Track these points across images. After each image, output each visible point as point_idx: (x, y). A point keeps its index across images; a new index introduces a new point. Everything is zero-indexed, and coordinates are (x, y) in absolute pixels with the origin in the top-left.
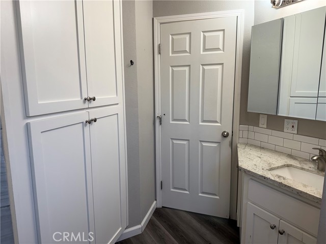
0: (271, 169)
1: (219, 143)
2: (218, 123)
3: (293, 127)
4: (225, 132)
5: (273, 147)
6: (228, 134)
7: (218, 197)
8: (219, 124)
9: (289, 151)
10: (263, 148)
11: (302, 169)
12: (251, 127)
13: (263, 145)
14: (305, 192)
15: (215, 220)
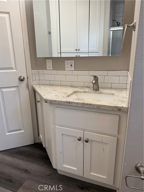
0: (68, 96)
1: (17, 86)
2: (14, 69)
3: (71, 65)
4: (21, 76)
5: (59, 83)
6: (24, 78)
7: (23, 131)
8: (15, 71)
9: (70, 84)
10: (52, 85)
11: (85, 92)
12: (41, 71)
13: (51, 83)
14: (103, 105)
15: (24, 149)
